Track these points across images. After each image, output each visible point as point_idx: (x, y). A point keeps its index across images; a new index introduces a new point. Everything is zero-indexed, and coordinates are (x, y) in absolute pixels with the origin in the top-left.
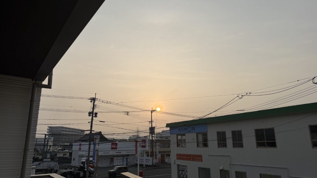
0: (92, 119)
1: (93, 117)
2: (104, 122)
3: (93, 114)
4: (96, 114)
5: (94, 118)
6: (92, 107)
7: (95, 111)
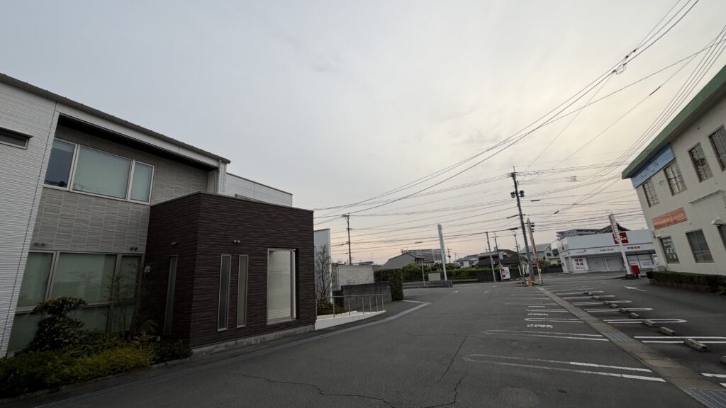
0: (518, 200)
1: (518, 197)
2: (539, 200)
3: (517, 194)
4: (522, 192)
5: (521, 199)
6: (514, 185)
7: (519, 191)
